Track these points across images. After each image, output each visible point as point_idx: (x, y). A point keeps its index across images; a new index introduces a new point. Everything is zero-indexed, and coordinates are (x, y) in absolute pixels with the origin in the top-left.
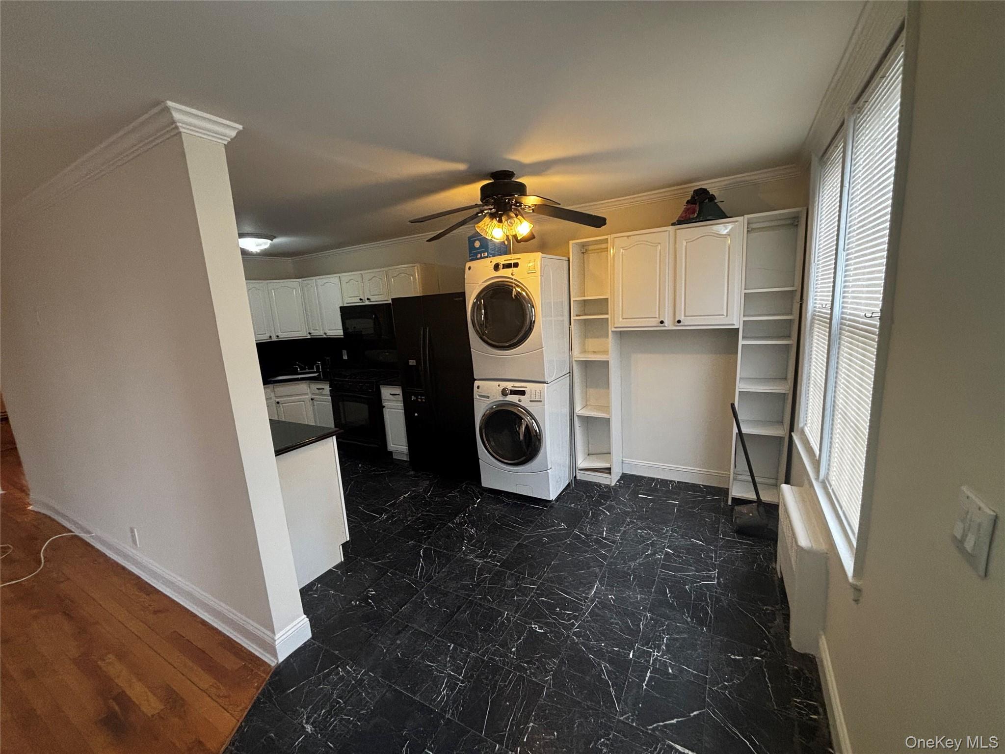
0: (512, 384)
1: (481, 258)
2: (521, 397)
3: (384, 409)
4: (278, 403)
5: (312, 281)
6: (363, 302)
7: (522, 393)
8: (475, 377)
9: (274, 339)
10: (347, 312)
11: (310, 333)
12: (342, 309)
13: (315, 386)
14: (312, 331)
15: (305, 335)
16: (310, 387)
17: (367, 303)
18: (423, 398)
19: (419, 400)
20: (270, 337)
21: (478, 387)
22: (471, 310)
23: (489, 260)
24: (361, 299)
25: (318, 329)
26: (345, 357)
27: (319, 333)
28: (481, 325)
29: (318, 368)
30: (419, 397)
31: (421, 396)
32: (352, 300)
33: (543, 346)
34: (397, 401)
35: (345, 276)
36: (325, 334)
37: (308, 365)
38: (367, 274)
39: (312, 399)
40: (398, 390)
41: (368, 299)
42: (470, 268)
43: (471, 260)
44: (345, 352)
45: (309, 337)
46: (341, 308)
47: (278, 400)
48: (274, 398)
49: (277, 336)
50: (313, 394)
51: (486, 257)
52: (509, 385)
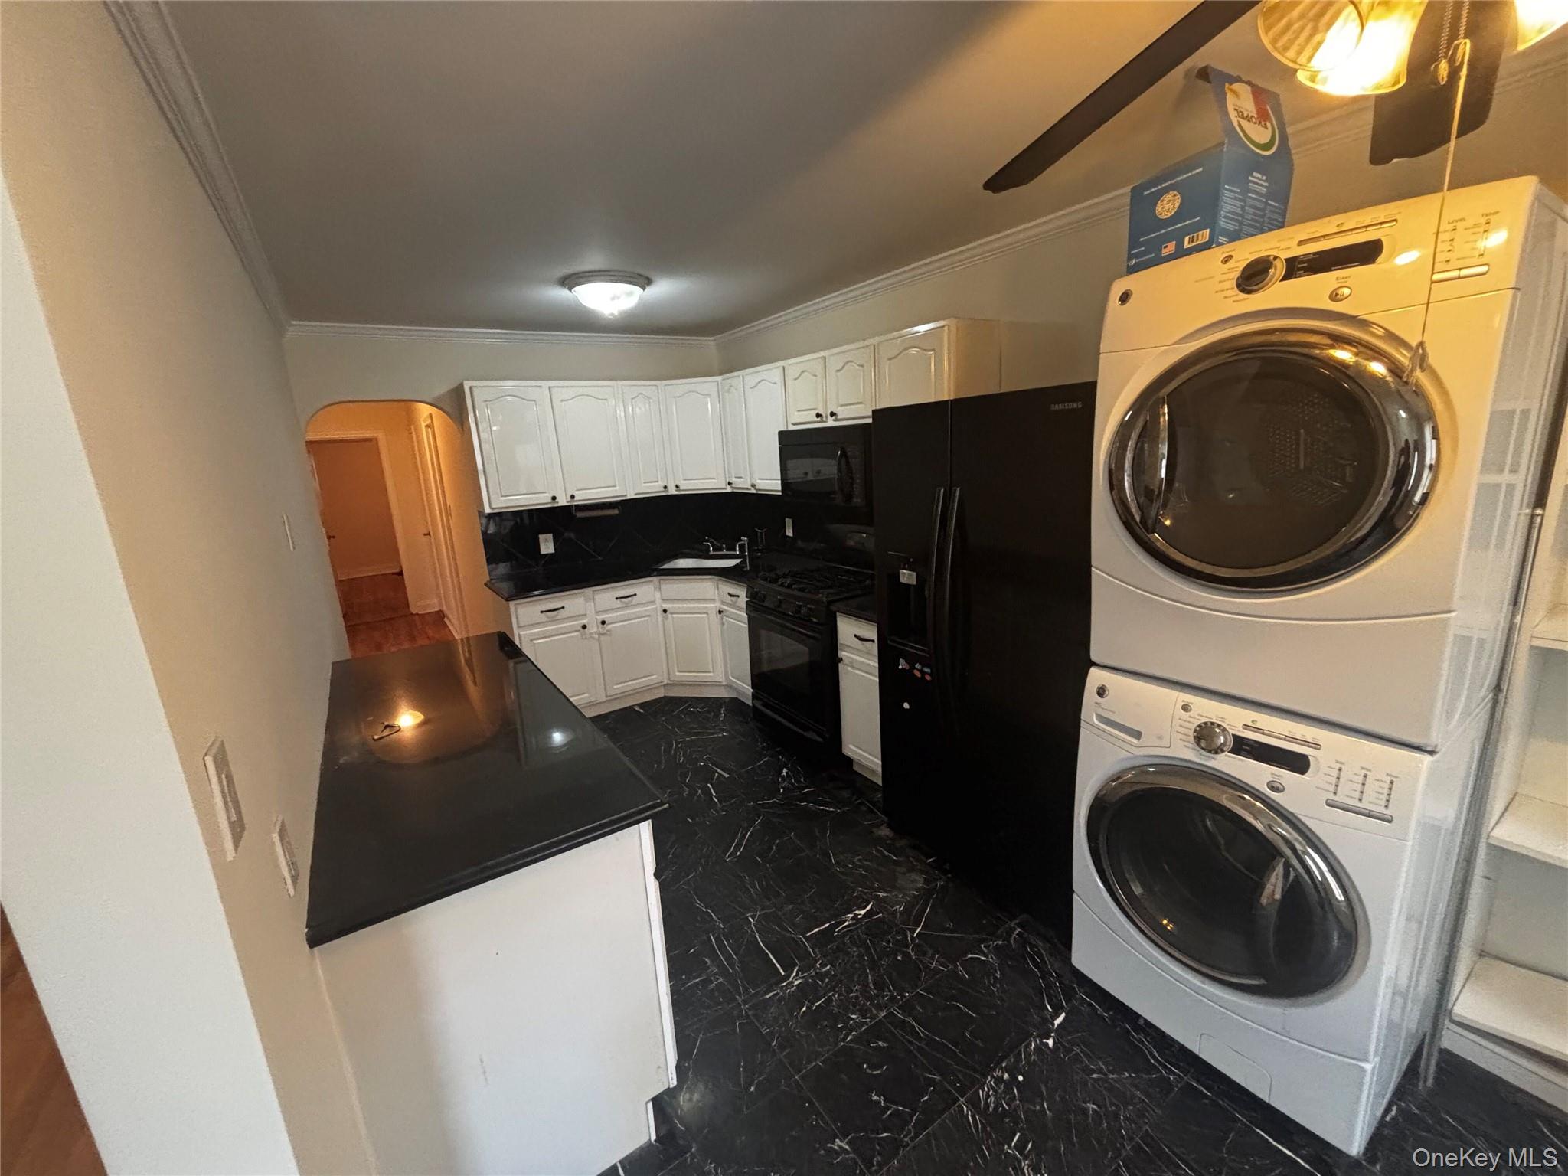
0: (1248, 716)
1: (1181, 253)
2: (1286, 776)
3: (840, 666)
4: (665, 611)
5: (737, 379)
6: (822, 421)
7: (1298, 763)
8: (1094, 657)
9: (672, 491)
10: (792, 443)
11: (730, 484)
12: (783, 436)
13: (727, 588)
14: (733, 480)
15: (724, 486)
16: (718, 589)
17: (831, 423)
18: (927, 670)
19: (918, 674)
20: (665, 487)
21: (1101, 692)
22: (1113, 443)
23: (1217, 254)
24: (818, 415)
25: (742, 476)
26: (789, 533)
27: (743, 484)
28: (1145, 493)
29: (742, 547)
30: (918, 666)
31: (923, 666)
32: (802, 419)
33: (1456, 602)
34: (868, 653)
35: (794, 364)
36: (753, 486)
37: (726, 541)
38: (834, 357)
39: (720, 612)
40: (871, 632)
41: (833, 414)
42: (1125, 298)
43: (1132, 270)
44: (789, 522)
45: (729, 490)
46: (780, 433)
47: (665, 606)
48: (658, 601)
49: (677, 487)
50: (723, 603)
51: (1205, 247)
52: (1235, 720)
